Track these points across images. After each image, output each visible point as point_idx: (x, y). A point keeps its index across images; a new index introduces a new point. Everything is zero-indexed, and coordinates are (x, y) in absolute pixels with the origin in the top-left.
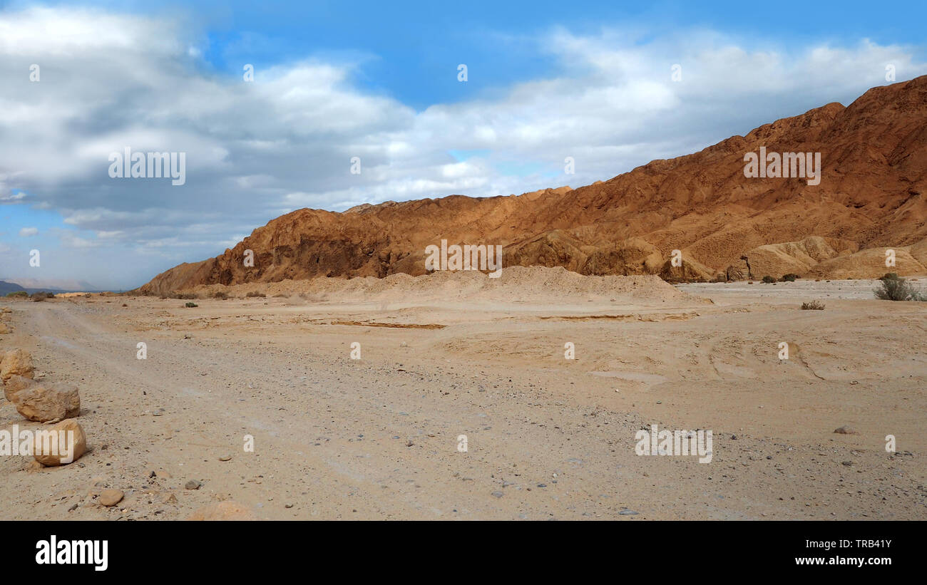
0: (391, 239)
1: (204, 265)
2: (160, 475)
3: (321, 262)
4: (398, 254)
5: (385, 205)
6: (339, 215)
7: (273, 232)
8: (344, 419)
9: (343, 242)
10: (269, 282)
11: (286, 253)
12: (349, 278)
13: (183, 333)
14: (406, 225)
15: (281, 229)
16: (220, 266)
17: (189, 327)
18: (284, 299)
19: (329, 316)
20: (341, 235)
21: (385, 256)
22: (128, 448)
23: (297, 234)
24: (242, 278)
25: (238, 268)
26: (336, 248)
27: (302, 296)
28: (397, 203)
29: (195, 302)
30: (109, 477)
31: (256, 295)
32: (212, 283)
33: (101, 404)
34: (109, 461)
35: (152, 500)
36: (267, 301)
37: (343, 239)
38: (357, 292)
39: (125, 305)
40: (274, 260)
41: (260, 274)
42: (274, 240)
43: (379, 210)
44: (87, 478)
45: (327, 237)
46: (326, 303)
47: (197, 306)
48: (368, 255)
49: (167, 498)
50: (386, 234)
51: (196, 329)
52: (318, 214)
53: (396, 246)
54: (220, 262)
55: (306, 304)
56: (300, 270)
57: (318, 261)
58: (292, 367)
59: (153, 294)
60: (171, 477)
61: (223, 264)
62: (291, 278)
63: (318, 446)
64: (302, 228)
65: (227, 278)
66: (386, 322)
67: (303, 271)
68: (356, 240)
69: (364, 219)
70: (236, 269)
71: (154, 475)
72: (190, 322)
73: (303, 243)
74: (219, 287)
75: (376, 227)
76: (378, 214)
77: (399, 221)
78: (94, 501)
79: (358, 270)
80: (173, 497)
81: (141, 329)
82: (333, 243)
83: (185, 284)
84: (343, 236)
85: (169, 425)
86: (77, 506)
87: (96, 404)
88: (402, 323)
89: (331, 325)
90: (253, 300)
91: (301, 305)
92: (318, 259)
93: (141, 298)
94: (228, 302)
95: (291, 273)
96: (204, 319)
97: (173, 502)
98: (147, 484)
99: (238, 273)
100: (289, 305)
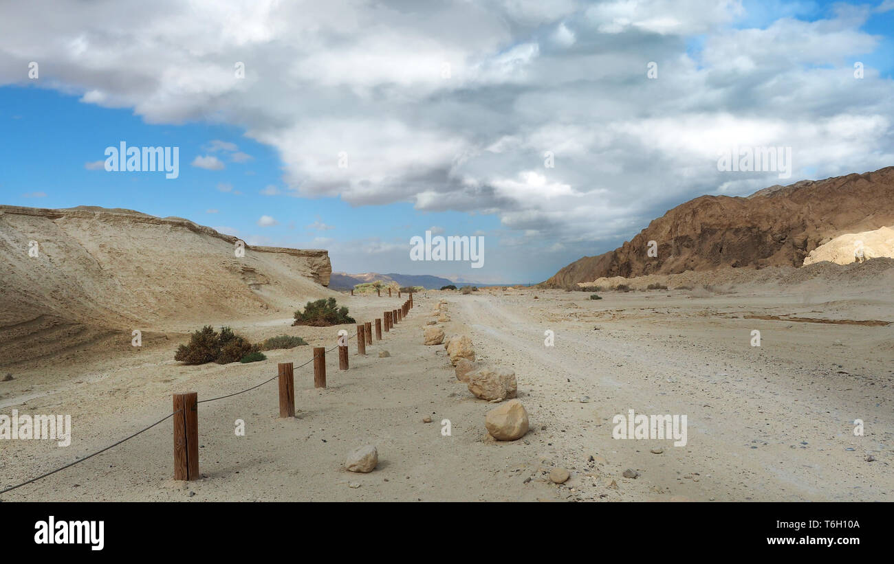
0: (808, 223)
1: (603, 258)
2: (598, 461)
3: (724, 251)
4: (817, 240)
5: (799, 185)
6: (744, 200)
7: (671, 223)
8: (781, 423)
9: (749, 229)
10: (668, 274)
11: (685, 243)
12: (758, 268)
13: (592, 325)
14: (825, 205)
15: (680, 218)
16: (619, 258)
17: (596, 319)
18: (688, 291)
19: (742, 310)
20: (746, 221)
21: (801, 242)
22: (564, 431)
23: (698, 224)
24: (641, 271)
25: (637, 260)
26: (741, 236)
27: (707, 288)
28: (814, 182)
29: (598, 294)
30: (553, 455)
31: (658, 287)
32: (612, 276)
33: (533, 388)
34: (549, 441)
35: (596, 483)
36: (669, 293)
37: (750, 225)
38: (769, 284)
39: (536, 298)
40: (673, 252)
41: (658, 266)
42: (673, 230)
43: (791, 192)
44: (534, 455)
45: (730, 225)
46: (736, 295)
47: (600, 298)
48: (780, 242)
49: (609, 483)
50: (801, 218)
51: (603, 321)
52: (719, 201)
53: (815, 231)
54: (618, 255)
55: (712, 297)
56: (701, 261)
57: (720, 251)
58: (710, 363)
59: (558, 287)
60: (608, 463)
61: (622, 257)
62: (692, 269)
63: (755, 449)
64: (702, 216)
65: (626, 271)
66: (811, 316)
67: (704, 261)
68: (765, 226)
69: (774, 203)
70: (635, 262)
71: (592, 459)
72: (597, 314)
73: (704, 232)
74: (619, 280)
75: (788, 210)
76: (790, 196)
77: (817, 202)
78: (544, 477)
79: (768, 259)
80: (614, 483)
81: (554, 320)
82: (737, 231)
83: (585, 277)
84: (749, 222)
85: (597, 413)
86: (530, 480)
87: (530, 387)
88: (832, 318)
89: (744, 319)
90: (655, 293)
91: (707, 297)
92: (722, 248)
93: (549, 291)
94: (630, 294)
95: (692, 264)
96: (609, 311)
97: (615, 488)
98: (587, 467)
99: (637, 266)
100: (694, 297)
